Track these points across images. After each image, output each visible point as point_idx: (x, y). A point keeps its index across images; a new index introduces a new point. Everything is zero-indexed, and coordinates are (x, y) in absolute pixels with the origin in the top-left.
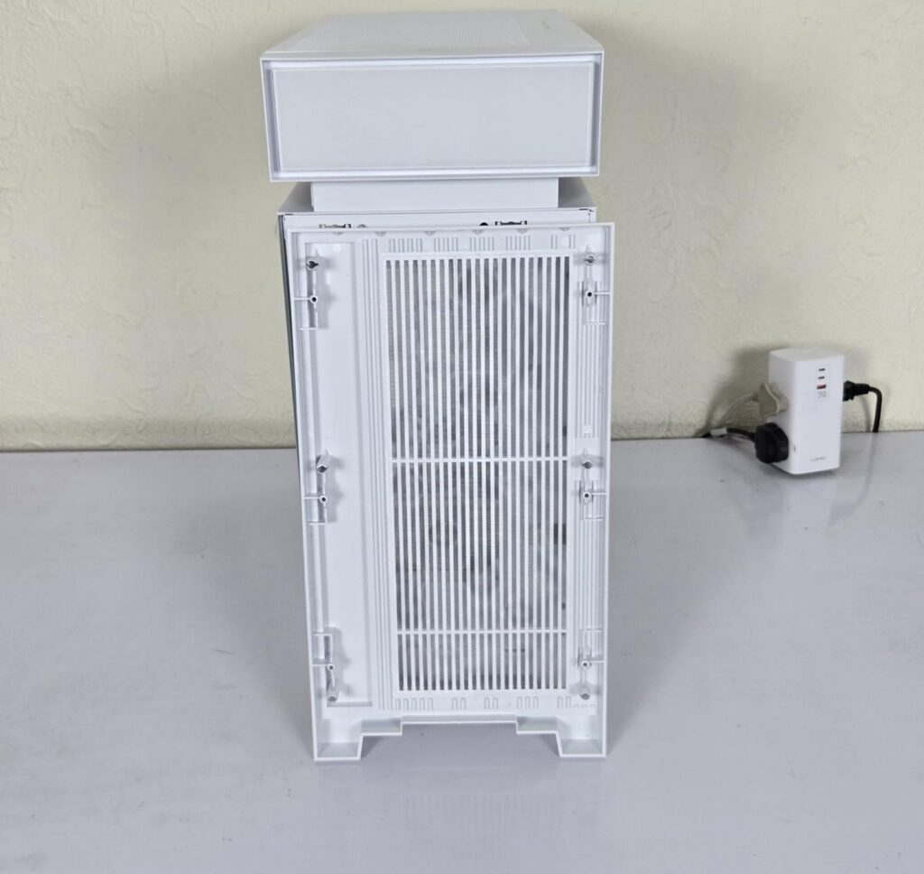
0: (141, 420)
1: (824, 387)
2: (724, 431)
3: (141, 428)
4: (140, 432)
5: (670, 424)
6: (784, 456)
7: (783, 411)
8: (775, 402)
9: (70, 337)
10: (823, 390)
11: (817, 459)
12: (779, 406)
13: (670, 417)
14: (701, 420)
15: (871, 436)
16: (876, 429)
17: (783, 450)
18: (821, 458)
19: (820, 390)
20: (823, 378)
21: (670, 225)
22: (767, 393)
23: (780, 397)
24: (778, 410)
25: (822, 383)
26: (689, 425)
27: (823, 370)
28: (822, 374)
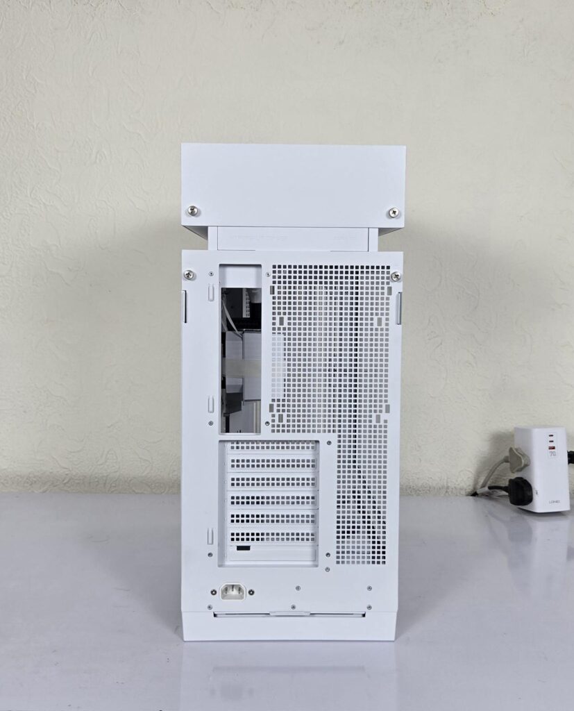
0: (67, 475)
1: (554, 448)
2: (486, 489)
3: (65, 481)
4: (65, 484)
5: (448, 488)
6: (529, 500)
7: (526, 466)
8: (520, 458)
10: (553, 450)
11: (554, 502)
12: (523, 461)
13: (447, 482)
14: (469, 486)
17: (529, 494)
18: (557, 502)
19: (551, 450)
20: (552, 441)
21: (441, 344)
22: (515, 454)
23: (524, 455)
24: (523, 465)
25: (552, 445)
26: (461, 489)
27: (552, 436)
28: (551, 439)
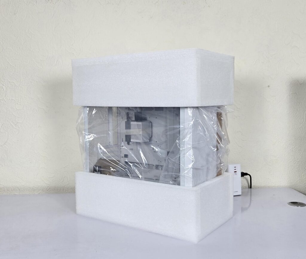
0: (48, 187)
1: (236, 172)
3: (48, 189)
9: (31, 163)
11: (236, 192)
15: (250, 189)
16: (251, 187)
18: (237, 192)
25: (235, 171)
27: (235, 167)
28: (235, 168)
